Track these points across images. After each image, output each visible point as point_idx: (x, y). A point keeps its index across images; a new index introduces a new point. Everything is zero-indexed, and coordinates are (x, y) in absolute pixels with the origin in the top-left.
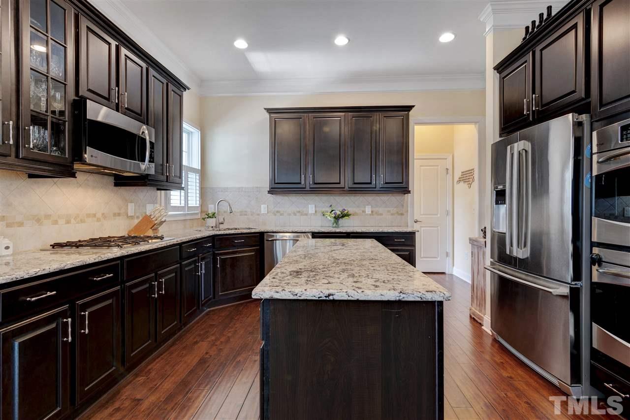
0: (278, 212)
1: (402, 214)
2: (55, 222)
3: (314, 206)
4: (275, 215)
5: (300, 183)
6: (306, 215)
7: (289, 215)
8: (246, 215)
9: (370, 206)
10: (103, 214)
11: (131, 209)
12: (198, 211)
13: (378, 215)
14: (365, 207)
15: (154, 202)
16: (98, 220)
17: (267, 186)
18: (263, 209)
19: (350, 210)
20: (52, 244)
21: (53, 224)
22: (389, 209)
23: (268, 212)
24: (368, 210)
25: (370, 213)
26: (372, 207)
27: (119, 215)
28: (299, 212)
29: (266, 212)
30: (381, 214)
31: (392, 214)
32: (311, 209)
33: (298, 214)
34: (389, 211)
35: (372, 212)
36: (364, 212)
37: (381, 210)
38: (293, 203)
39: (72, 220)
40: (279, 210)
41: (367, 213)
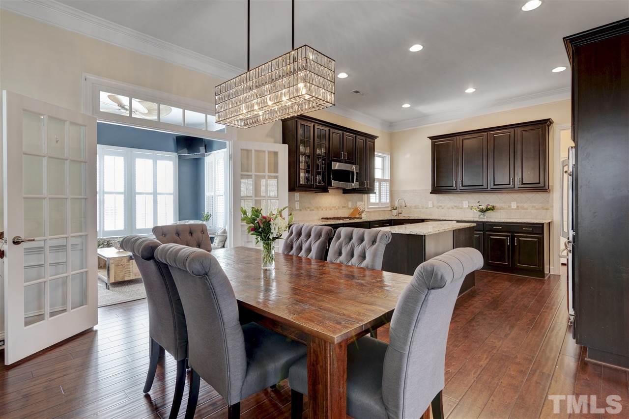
0: (440, 206)
1: (547, 209)
3: (467, 202)
4: (438, 208)
5: (452, 186)
6: (461, 208)
7: (449, 208)
9: (515, 202)
10: (338, 207)
11: (350, 205)
12: (389, 206)
13: (523, 209)
14: (511, 203)
16: (337, 209)
17: (430, 189)
18: (430, 205)
19: (497, 205)
22: (534, 205)
23: (433, 206)
24: (514, 205)
25: (515, 207)
26: (517, 203)
28: (455, 206)
30: (527, 209)
31: (537, 209)
32: (465, 204)
33: (455, 208)
34: (533, 207)
35: (518, 207)
36: (510, 206)
37: (526, 205)
38: (451, 200)
40: (441, 205)
41: (512, 207)
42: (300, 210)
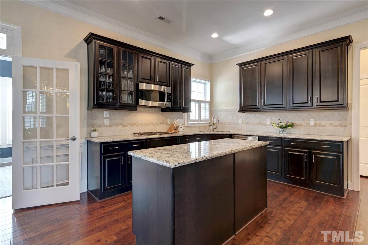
0: (248, 123)
1: (345, 126)
2: (138, 126)
3: (270, 119)
4: (246, 125)
5: (256, 106)
6: (265, 125)
7: (254, 125)
8: (231, 124)
9: (314, 120)
10: (156, 123)
11: (169, 121)
12: (209, 122)
13: (321, 126)
14: (309, 121)
15: (181, 118)
16: (154, 125)
17: (238, 108)
18: (240, 121)
19: (296, 122)
20: (134, 133)
21: (137, 126)
22: (332, 122)
23: (242, 123)
24: (312, 122)
26: (315, 120)
27: (163, 123)
28: (260, 123)
29: (241, 123)
30: (325, 126)
31: (335, 126)
32: (268, 121)
33: (260, 124)
35: (315, 124)
36: (308, 124)
37: (323, 123)
38: (257, 117)
39: (144, 125)
40: (248, 121)
41: (311, 124)
42: (110, 126)
